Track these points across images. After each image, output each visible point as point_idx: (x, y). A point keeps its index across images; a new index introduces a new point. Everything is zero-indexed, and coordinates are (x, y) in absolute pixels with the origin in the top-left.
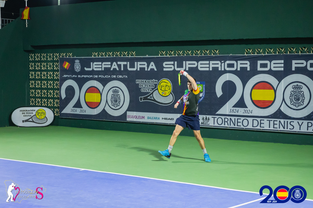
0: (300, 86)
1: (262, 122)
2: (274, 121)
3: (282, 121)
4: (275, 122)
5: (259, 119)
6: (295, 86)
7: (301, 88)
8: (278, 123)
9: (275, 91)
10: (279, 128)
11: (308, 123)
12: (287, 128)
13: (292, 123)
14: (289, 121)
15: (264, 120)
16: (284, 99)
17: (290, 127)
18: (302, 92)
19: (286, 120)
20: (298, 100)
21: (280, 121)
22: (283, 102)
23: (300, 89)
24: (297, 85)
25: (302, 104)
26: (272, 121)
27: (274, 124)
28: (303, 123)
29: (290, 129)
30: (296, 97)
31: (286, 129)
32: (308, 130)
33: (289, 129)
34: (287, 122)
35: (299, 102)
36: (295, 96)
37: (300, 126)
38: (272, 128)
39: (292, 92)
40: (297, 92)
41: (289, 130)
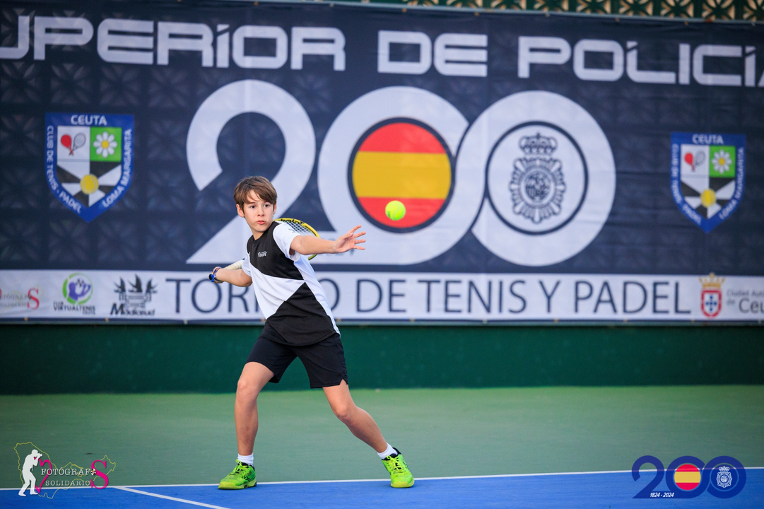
0: (548, 139)
1: (397, 288)
2: (447, 283)
3: (481, 280)
4: (453, 289)
5: (383, 278)
6: (528, 138)
7: (550, 147)
8: (462, 289)
9: (453, 161)
10: (469, 310)
11: (577, 284)
12: (500, 310)
13: (517, 289)
14: (508, 279)
15: (403, 281)
16: (487, 194)
17: (511, 303)
18: (557, 165)
19: (496, 278)
20: (542, 194)
21: (471, 284)
22: (487, 204)
23: (549, 151)
24: (538, 136)
25: (556, 209)
26: (438, 282)
27: (447, 296)
28: (558, 283)
29: (512, 311)
30: (533, 182)
31: (495, 315)
32: (576, 310)
33: (506, 311)
34: (501, 284)
35: (545, 201)
36: (531, 177)
37: (549, 298)
38: (438, 314)
39: (519, 164)
40: (538, 163)
41: (506, 315)
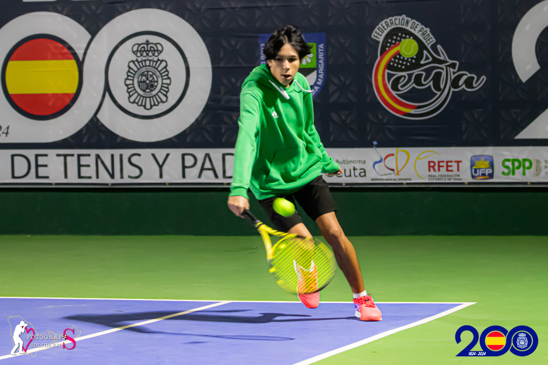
0: (156, 44)
1: (41, 161)
2: (79, 156)
3: (105, 154)
4: (84, 161)
5: (31, 153)
6: (139, 45)
7: (158, 50)
8: (91, 161)
9: (80, 65)
10: (97, 177)
11: (183, 156)
12: (122, 177)
13: (135, 160)
14: (127, 153)
15: (46, 155)
16: (107, 88)
17: (129, 170)
18: (164, 64)
19: (117, 152)
20: (152, 86)
21: (98, 157)
22: (107, 95)
23: (156, 54)
24: (147, 43)
25: (164, 99)
26: (72, 155)
27: (80, 166)
28: (168, 155)
29: (130, 177)
30: (144, 78)
31: (117, 180)
32: (184, 176)
33: (128, 176)
34: (121, 156)
35: (154, 93)
36: (142, 75)
37: (161, 167)
38: (73, 178)
39: (132, 65)
40: (148, 63)
41: (126, 180)
